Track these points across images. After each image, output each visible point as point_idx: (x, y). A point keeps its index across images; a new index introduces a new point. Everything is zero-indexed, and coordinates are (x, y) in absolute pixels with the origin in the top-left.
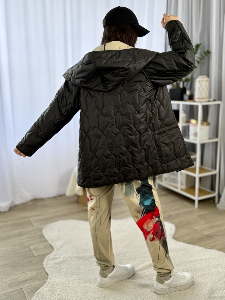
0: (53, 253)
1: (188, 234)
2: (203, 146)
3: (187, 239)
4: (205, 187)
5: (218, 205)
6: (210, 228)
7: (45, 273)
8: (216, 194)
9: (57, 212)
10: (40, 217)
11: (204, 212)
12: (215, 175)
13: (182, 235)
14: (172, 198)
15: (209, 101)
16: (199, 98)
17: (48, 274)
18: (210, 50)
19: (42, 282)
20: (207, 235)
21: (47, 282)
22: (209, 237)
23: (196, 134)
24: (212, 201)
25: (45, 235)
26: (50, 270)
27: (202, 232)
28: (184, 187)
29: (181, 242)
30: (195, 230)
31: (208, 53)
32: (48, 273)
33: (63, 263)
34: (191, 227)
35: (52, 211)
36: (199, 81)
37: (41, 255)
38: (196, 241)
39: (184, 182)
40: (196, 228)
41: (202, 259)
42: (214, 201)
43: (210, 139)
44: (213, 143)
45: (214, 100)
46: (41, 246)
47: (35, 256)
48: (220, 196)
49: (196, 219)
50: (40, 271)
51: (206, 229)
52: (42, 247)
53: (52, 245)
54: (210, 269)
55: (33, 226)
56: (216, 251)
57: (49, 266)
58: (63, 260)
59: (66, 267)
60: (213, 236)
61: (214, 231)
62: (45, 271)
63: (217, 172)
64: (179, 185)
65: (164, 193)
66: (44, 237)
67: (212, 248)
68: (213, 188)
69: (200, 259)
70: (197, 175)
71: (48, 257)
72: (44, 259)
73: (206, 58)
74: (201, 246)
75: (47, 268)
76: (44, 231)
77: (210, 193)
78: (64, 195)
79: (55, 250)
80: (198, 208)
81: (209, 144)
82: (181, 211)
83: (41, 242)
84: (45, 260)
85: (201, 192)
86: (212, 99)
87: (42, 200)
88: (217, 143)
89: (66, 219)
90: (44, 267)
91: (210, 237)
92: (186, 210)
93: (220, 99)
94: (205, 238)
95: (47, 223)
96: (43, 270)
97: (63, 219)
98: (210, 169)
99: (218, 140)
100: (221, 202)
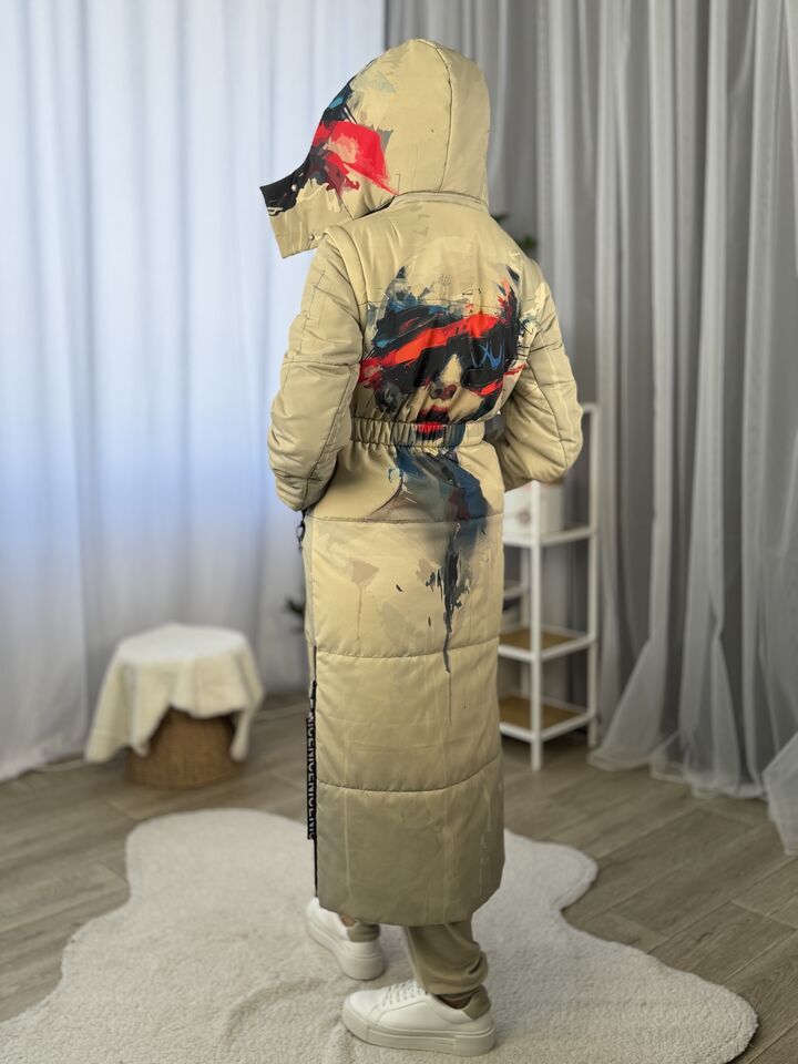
6: (607, 832)
8: (587, 717)
12: (585, 652)
23: (524, 516)
42: (584, 742)
43: (566, 528)
49: (549, 806)
60: (628, 861)
61: (623, 843)
63: (591, 639)
70: (536, 656)
77: (572, 715)
85: (550, 716)
99: (591, 530)
100: (608, 741)
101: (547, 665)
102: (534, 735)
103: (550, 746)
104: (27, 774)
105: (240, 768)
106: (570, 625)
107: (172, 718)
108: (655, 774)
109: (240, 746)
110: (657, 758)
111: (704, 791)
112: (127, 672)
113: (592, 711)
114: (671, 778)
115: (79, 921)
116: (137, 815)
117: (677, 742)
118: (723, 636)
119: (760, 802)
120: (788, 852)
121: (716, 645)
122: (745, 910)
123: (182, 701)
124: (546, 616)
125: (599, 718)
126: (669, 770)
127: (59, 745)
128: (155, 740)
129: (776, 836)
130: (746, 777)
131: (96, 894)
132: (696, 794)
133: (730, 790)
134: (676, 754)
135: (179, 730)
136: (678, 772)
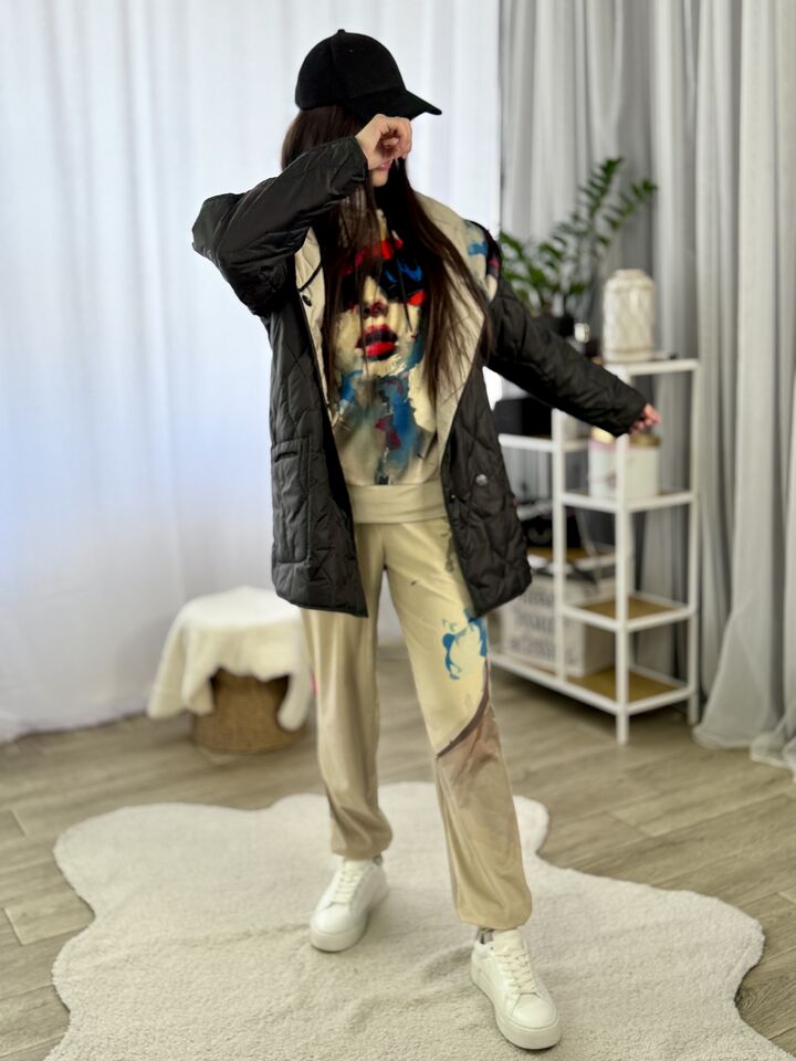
0: (92, 930)
1: (593, 840)
2: (639, 520)
3: (589, 856)
4: (651, 666)
5: (697, 731)
6: (671, 812)
7: (59, 1008)
8: (688, 691)
9: (111, 778)
10: (49, 800)
11: (649, 757)
12: (685, 623)
13: (570, 842)
14: (536, 710)
15: (654, 360)
16: (618, 351)
17: (69, 1011)
18: (653, 182)
19: (44, 1040)
20: (660, 837)
21: (64, 1041)
22: (668, 844)
23: (611, 480)
24: (677, 717)
25: (65, 866)
26: (77, 993)
27: (643, 828)
28: (578, 670)
29: (565, 867)
30: (618, 821)
31: (648, 189)
32: (70, 1007)
33: (129, 966)
34: (605, 813)
35: (94, 776)
36: (618, 291)
37: (44, 940)
38: (619, 862)
39: (578, 650)
40: (622, 814)
41: (643, 928)
42: (685, 717)
43: (662, 493)
44: (674, 508)
45: (673, 357)
46: (47, 906)
47: (23, 942)
48: (703, 699)
49: (621, 781)
50: (39, 1001)
51: (657, 819)
52: (51, 911)
53: (88, 901)
54: (669, 961)
55: (22, 833)
56: (692, 894)
57: (76, 978)
58: (129, 956)
59: (138, 980)
60: (682, 842)
61: (685, 824)
62: (60, 999)
63: (690, 610)
64: (560, 665)
65: (507, 693)
66: (60, 872)
67: (676, 885)
68: (678, 672)
69: (637, 929)
70: (621, 625)
71: (74, 947)
72: (57, 954)
73: (641, 208)
74: (638, 881)
75: (67, 986)
76: (59, 851)
77: (669, 689)
78: (143, 714)
79: (99, 919)
80: (631, 742)
81: (659, 511)
82: (568, 756)
83: (47, 891)
84: (61, 956)
85: (638, 685)
86: (664, 354)
87: (59, 734)
88: (686, 508)
89: (145, 802)
90: (55, 983)
91: (673, 844)
92: (584, 751)
93: (692, 352)
94: (652, 849)
95: (72, 822)
96: (50, 997)
97: (134, 804)
98: (666, 601)
99: (693, 496)
102: (621, 707)
108: (755, 757)
113: (691, 687)
114: (770, 760)
122: (790, 903)
126: (773, 752)
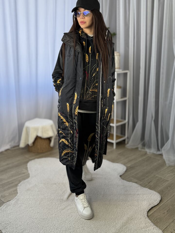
5: (127, 145)
8: (125, 138)
12: (125, 124)
31: (114, 35)
42: (125, 143)
43: (122, 98)
52: (8, 194)
63: (126, 121)
70: (115, 125)
77: (122, 137)
80: (116, 148)
85: (118, 137)
98: (121, 120)
99: (127, 98)
100: (130, 143)
101: (117, 127)
102: (114, 141)
103: (118, 144)
104: (7, 150)
105: (52, 148)
106: (122, 118)
107: (37, 138)
109: (52, 144)
110: (140, 146)
111: (150, 153)
112: (27, 128)
113: (126, 136)
114: (143, 150)
115: (21, 180)
116: (31, 158)
117: (144, 143)
118: (154, 121)
119: (161, 155)
120: (167, 165)
121: (153, 123)
122: (158, 177)
123: (40, 135)
124: (117, 117)
125: (128, 138)
126: (142, 148)
127: (13, 144)
128: (34, 143)
129: (164, 162)
130: (158, 150)
131: (24, 175)
132: (148, 153)
133: (155, 152)
134: (144, 145)
135: (39, 141)
136: (144, 149)
